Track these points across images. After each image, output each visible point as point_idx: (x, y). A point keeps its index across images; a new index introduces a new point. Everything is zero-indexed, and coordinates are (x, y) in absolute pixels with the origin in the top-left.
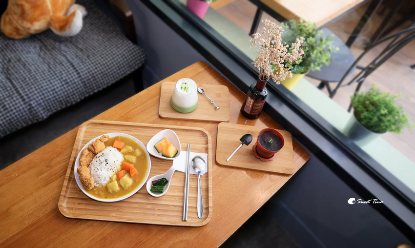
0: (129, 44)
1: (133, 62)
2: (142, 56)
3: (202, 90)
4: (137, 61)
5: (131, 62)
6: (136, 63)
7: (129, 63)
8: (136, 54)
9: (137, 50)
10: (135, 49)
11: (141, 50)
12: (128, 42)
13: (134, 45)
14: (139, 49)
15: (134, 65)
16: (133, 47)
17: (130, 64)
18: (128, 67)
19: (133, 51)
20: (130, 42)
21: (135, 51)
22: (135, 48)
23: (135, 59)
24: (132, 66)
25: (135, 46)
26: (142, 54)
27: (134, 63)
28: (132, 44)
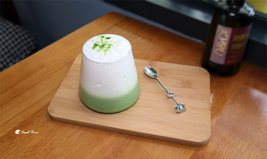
0: (8, 24)
1: (16, 49)
2: (29, 40)
3: (152, 69)
4: (22, 47)
5: (13, 48)
6: (22, 50)
7: (9, 51)
8: (20, 37)
9: (20, 32)
10: (17, 31)
11: (27, 31)
12: (5, 22)
13: (14, 25)
14: (24, 30)
15: (18, 53)
16: (14, 28)
17: (12, 52)
18: (8, 57)
19: (14, 33)
20: (8, 22)
21: (17, 33)
22: (17, 28)
23: (19, 43)
24: (15, 55)
25: (18, 26)
26: (29, 37)
27: (19, 50)
28: (11, 24)
